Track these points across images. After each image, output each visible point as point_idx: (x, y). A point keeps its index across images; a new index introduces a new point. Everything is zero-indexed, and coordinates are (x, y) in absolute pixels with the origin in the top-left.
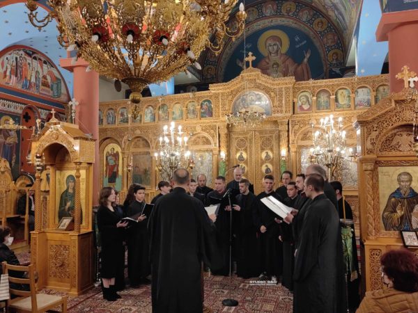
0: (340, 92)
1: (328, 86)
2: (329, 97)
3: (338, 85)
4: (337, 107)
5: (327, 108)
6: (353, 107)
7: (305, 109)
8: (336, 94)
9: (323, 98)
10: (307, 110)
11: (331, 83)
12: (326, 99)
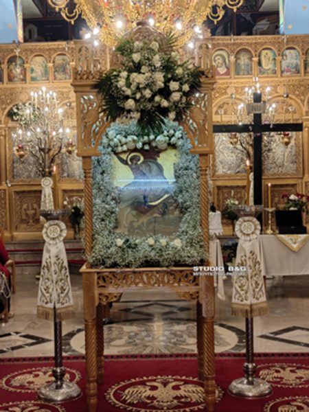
0: (264, 52)
1: (250, 45)
2: (251, 59)
3: (262, 44)
4: (260, 72)
5: (248, 74)
6: (279, 73)
7: (222, 73)
8: (260, 56)
9: (244, 60)
10: (223, 75)
11: (254, 41)
12: (247, 61)
